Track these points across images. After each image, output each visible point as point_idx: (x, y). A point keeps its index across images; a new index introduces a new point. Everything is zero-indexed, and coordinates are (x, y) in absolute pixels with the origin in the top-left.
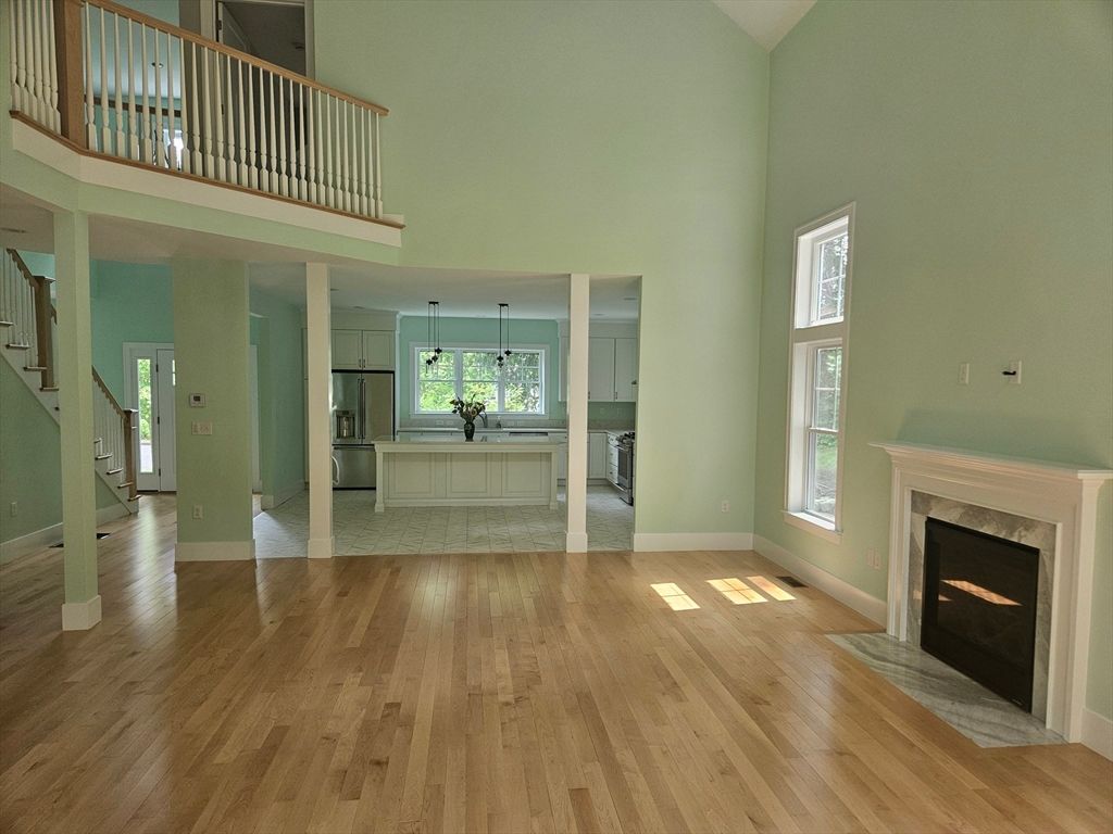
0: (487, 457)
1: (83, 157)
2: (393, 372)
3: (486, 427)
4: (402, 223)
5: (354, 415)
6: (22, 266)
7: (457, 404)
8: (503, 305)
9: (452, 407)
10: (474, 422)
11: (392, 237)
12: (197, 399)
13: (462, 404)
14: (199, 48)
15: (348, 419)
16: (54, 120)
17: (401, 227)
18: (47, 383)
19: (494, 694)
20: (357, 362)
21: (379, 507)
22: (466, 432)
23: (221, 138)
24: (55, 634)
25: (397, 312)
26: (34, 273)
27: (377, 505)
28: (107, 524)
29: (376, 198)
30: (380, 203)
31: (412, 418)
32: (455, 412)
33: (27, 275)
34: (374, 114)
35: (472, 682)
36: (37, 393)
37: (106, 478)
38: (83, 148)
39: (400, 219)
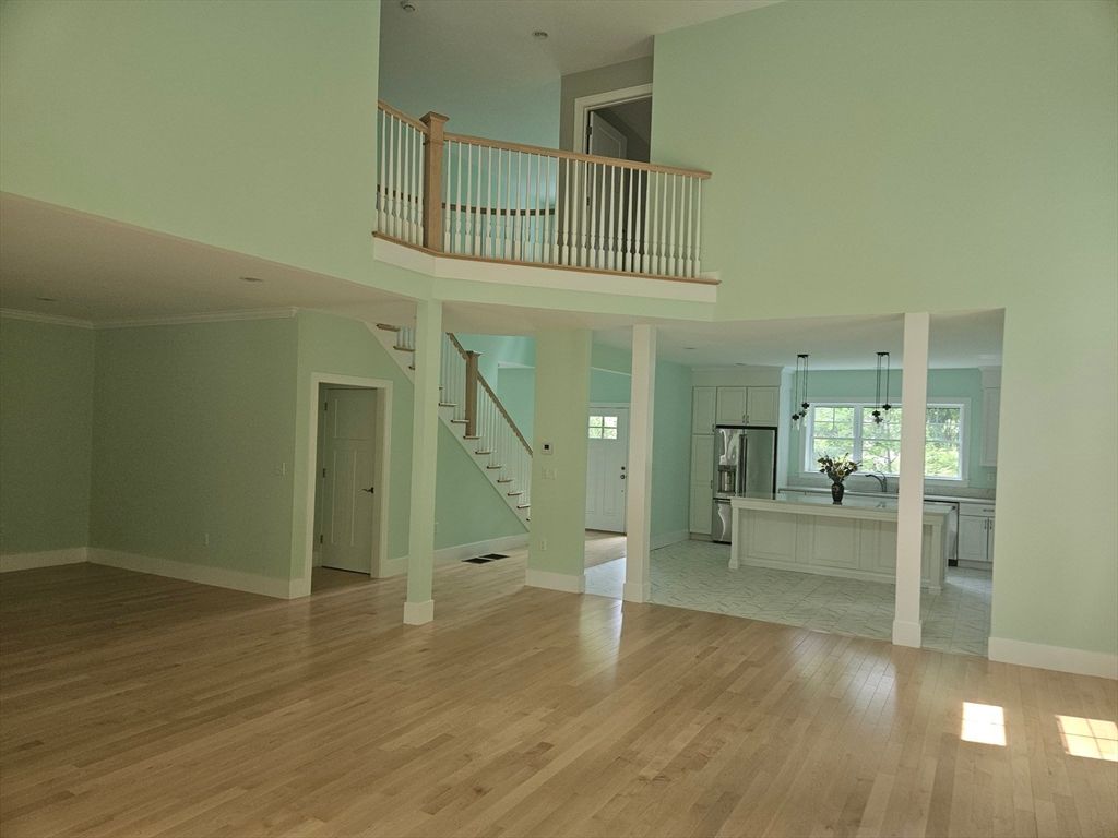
0: (857, 523)
1: (437, 259)
2: (776, 429)
3: (885, 491)
4: (717, 278)
5: (735, 470)
6: (457, 344)
7: (824, 463)
8: (883, 354)
9: (819, 467)
10: (844, 483)
11: (708, 294)
12: (547, 447)
13: (830, 462)
14: (571, 162)
15: (729, 474)
16: (417, 234)
17: (716, 283)
18: (470, 432)
19: (641, 764)
20: (741, 417)
21: (733, 564)
22: (833, 493)
23: (584, 231)
24: (397, 625)
25: (782, 367)
26: (466, 349)
27: (731, 562)
28: (512, 549)
29: (693, 258)
30: (697, 262)
31: (801, 476)
32: (822, 471)
33: (461, 350)
34: (696, 179)
35: (634, 747)
36: (460, 439)
37: (517, 511)
38: (438, 251)
39: (715, 276)
